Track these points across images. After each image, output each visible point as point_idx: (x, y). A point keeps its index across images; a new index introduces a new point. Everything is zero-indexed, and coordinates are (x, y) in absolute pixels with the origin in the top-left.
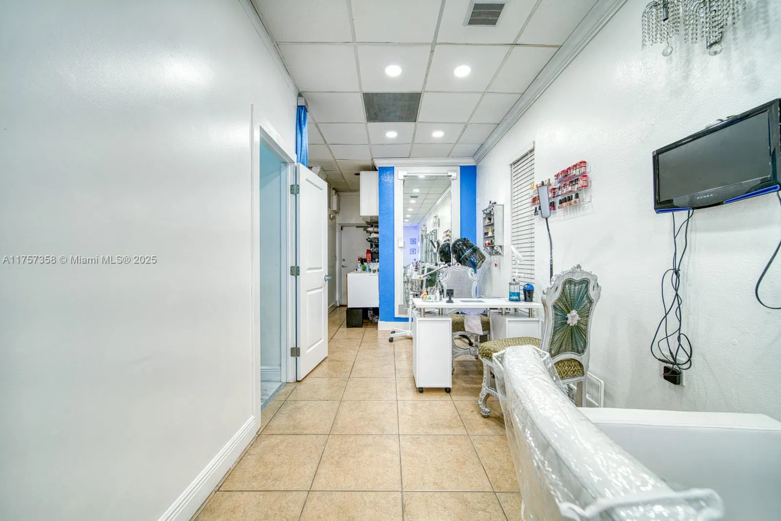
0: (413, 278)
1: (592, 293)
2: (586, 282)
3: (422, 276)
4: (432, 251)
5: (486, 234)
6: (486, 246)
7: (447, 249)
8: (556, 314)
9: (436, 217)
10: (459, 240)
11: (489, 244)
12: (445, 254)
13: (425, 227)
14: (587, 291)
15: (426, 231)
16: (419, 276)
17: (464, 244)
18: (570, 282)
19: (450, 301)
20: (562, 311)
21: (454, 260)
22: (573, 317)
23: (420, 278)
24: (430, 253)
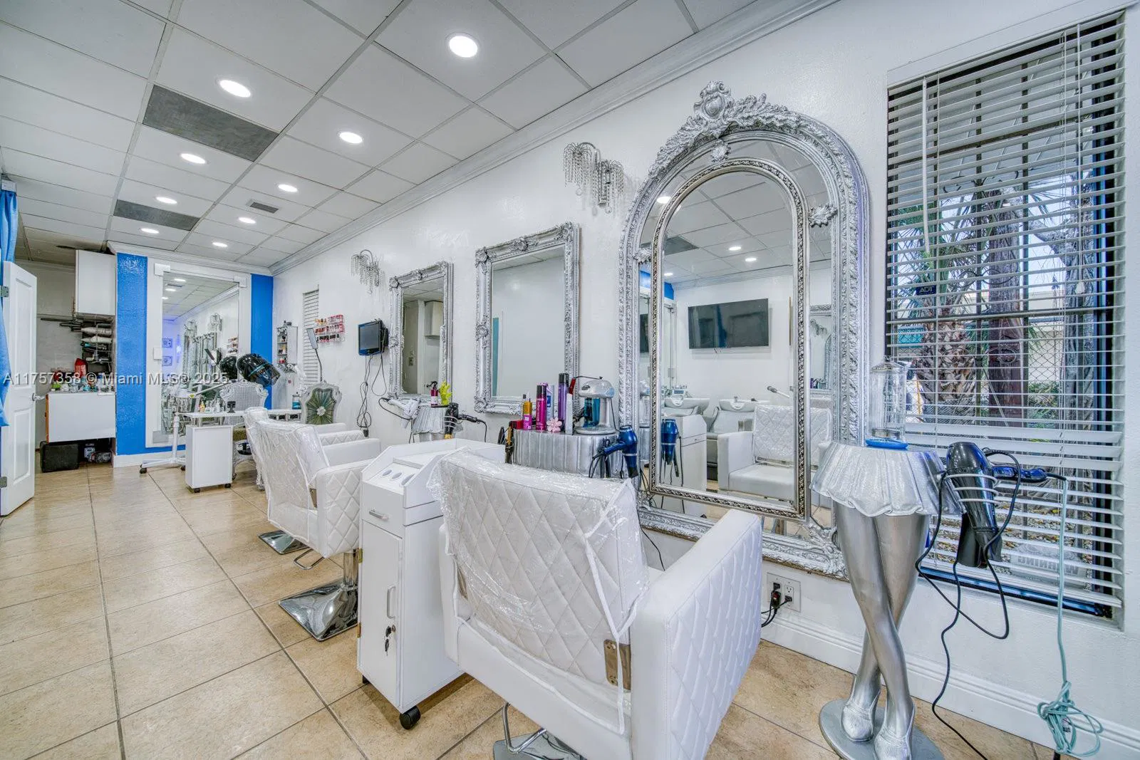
0: (181, 396)
1: (335, 397)
2: (331, 390)
3: (194, 394)
4: (207, 362)
5: (280, 351)
6: (280, 363)
7: (232, 363)
8: (309, 409)
9: (215, 316)
10: (248, 356)
11: (283, 362)
12: (230, 369)
13: (194, 325)
14: (331, 396)
15: (196, 332)
16: (189, 395)
17: (254, 360)
18: (319, 390)
19: (232, 411)
20: (313, 407)
21: (240, 376)
22: (321, 411)
23: (192, 396)
24: (204, 366)
